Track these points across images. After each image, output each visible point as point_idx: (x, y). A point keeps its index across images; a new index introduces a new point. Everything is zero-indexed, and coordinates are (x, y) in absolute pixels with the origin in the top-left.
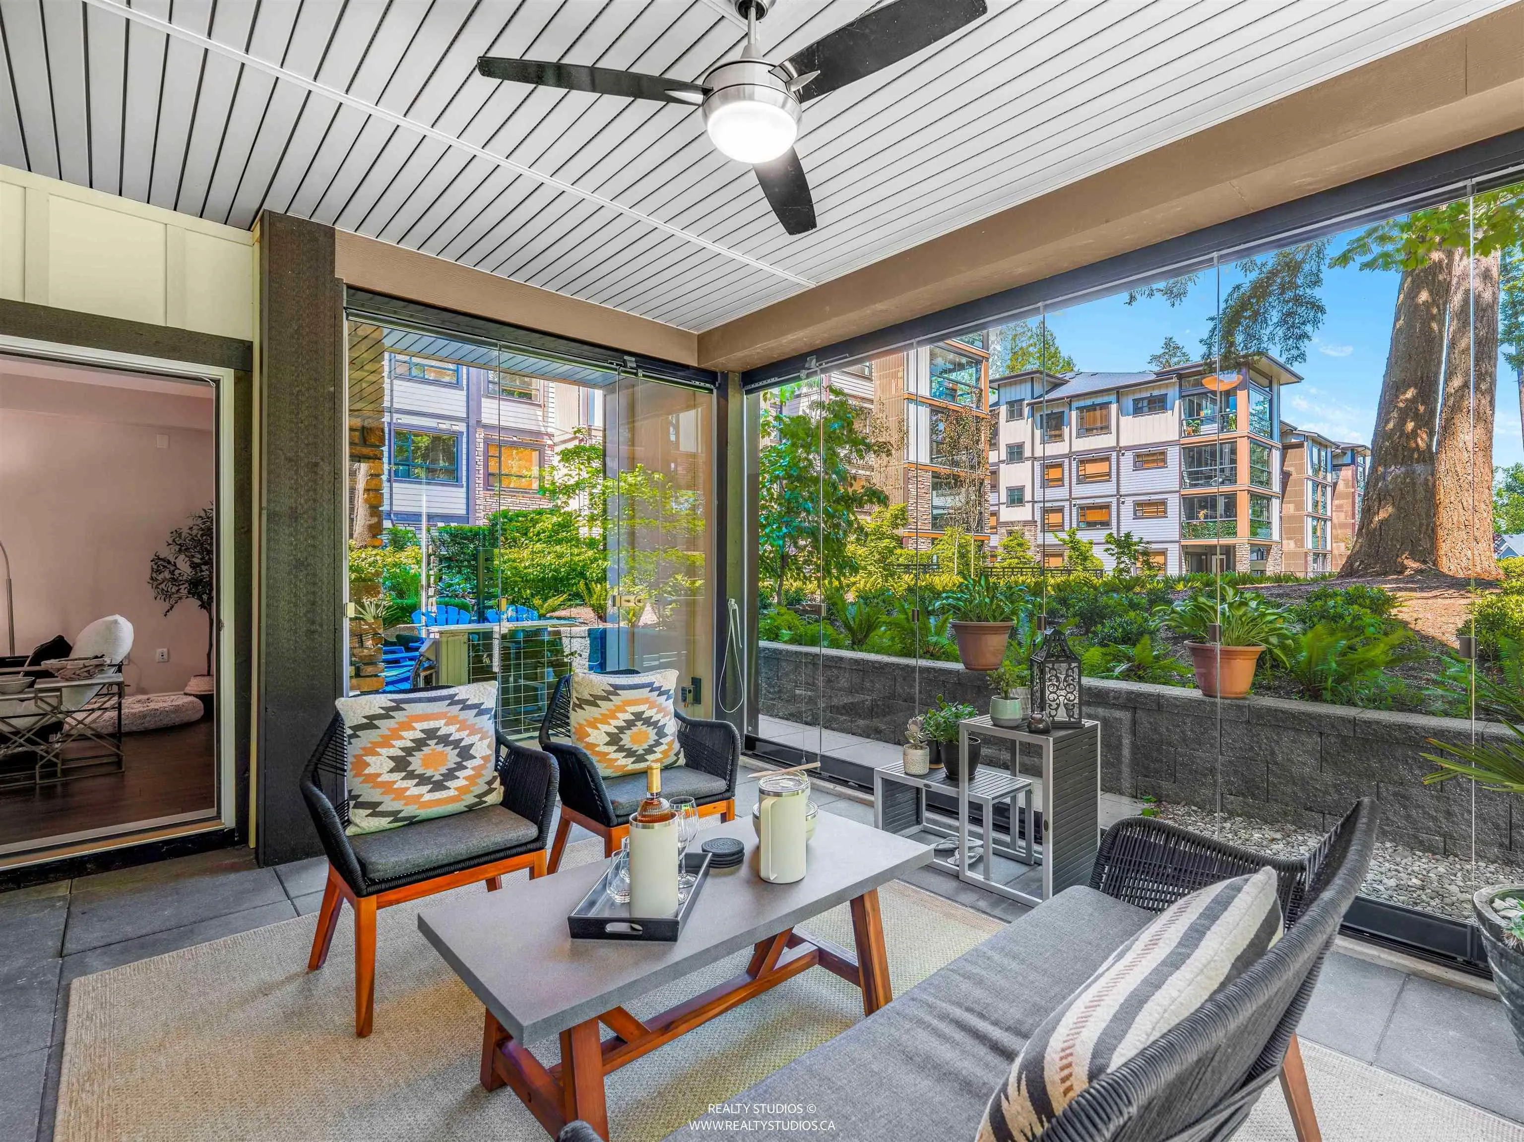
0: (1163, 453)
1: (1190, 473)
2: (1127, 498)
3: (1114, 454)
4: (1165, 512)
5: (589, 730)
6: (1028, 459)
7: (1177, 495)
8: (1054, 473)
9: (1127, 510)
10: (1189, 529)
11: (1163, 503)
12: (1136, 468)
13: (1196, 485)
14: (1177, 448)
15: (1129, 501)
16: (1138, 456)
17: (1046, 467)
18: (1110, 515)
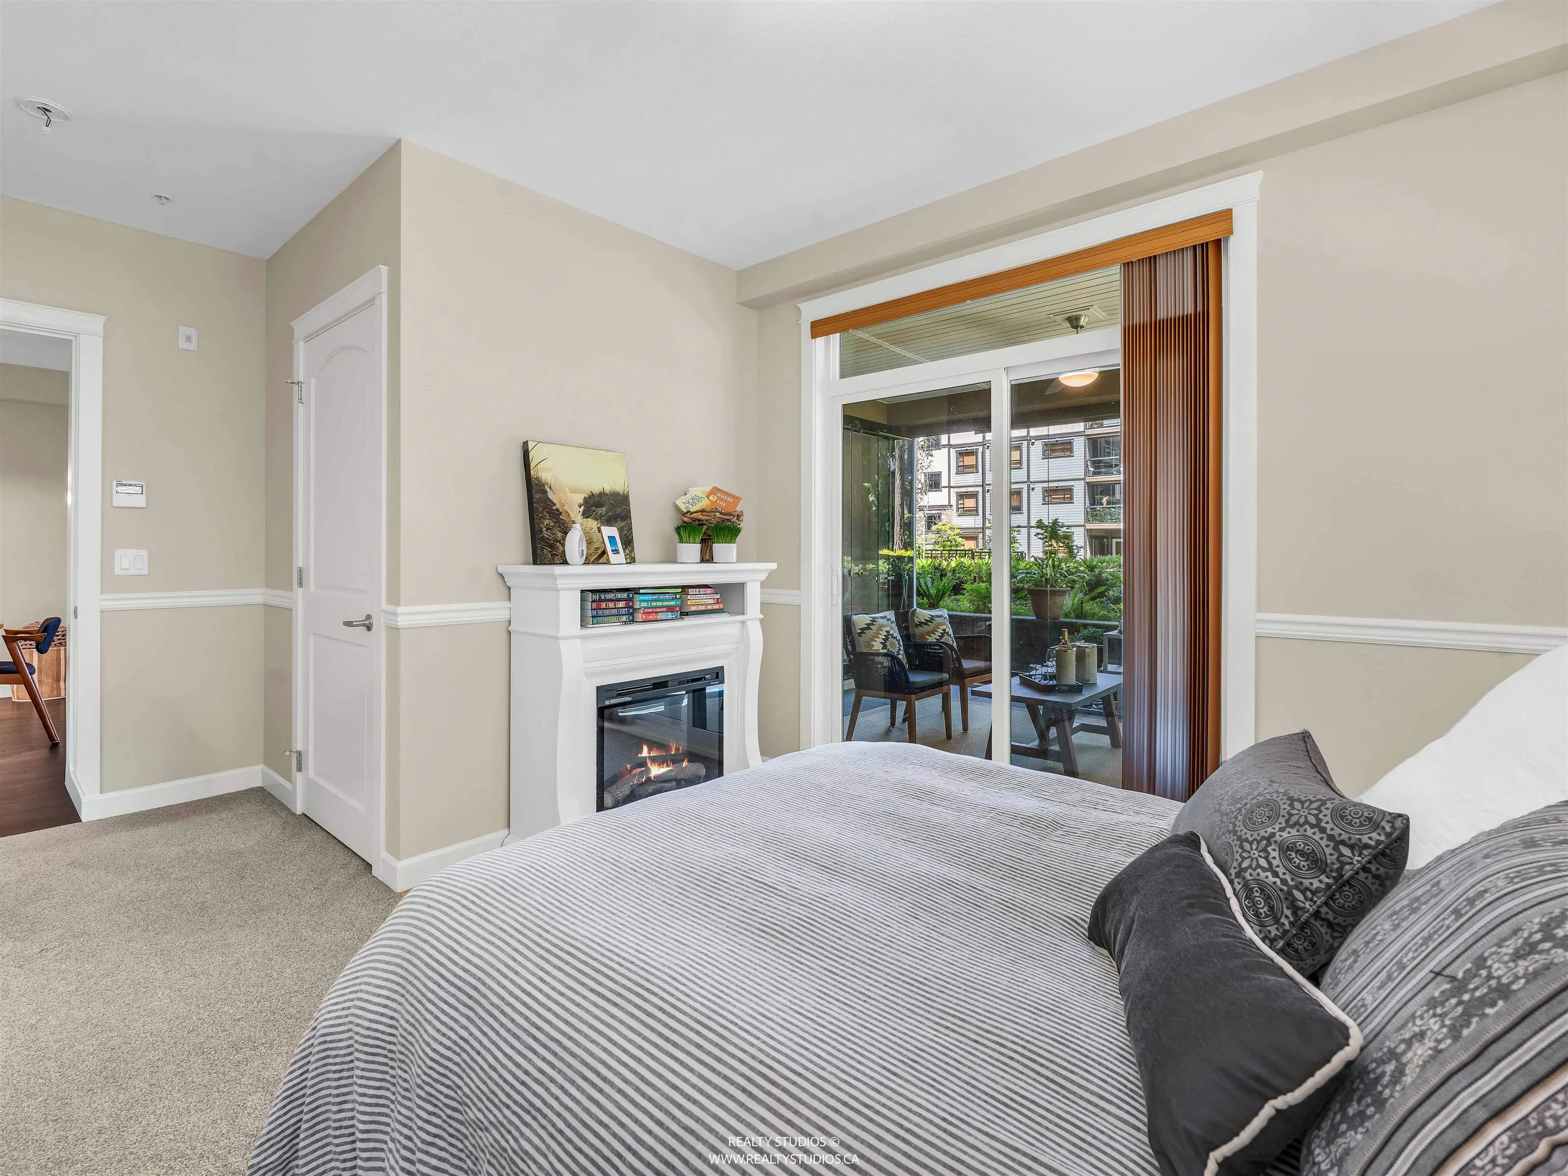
0: (1070, 443)
1: (1094, 462)
2: (1037, 485)
3: (1025, 443)
4: (1071, 498)
5: (928, 637)
6: (944, 446)
7: (1083, 482)
8: (970, 460)
9: (1037, 496)
10: (1092, 514)
11: (1069, 490)
12: (1046, 457)
13: (1099, 473)
14: (1083, 438)
15: (1039, 488)
16: (1046, 445)
17: (961, 454)
18: (1021, 501)
